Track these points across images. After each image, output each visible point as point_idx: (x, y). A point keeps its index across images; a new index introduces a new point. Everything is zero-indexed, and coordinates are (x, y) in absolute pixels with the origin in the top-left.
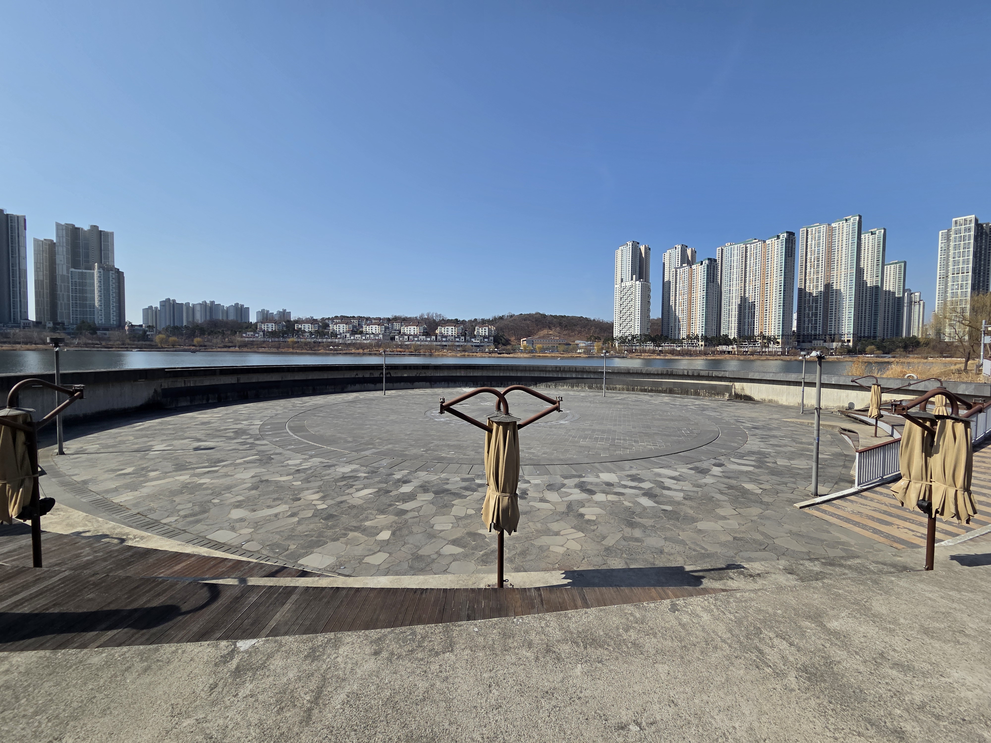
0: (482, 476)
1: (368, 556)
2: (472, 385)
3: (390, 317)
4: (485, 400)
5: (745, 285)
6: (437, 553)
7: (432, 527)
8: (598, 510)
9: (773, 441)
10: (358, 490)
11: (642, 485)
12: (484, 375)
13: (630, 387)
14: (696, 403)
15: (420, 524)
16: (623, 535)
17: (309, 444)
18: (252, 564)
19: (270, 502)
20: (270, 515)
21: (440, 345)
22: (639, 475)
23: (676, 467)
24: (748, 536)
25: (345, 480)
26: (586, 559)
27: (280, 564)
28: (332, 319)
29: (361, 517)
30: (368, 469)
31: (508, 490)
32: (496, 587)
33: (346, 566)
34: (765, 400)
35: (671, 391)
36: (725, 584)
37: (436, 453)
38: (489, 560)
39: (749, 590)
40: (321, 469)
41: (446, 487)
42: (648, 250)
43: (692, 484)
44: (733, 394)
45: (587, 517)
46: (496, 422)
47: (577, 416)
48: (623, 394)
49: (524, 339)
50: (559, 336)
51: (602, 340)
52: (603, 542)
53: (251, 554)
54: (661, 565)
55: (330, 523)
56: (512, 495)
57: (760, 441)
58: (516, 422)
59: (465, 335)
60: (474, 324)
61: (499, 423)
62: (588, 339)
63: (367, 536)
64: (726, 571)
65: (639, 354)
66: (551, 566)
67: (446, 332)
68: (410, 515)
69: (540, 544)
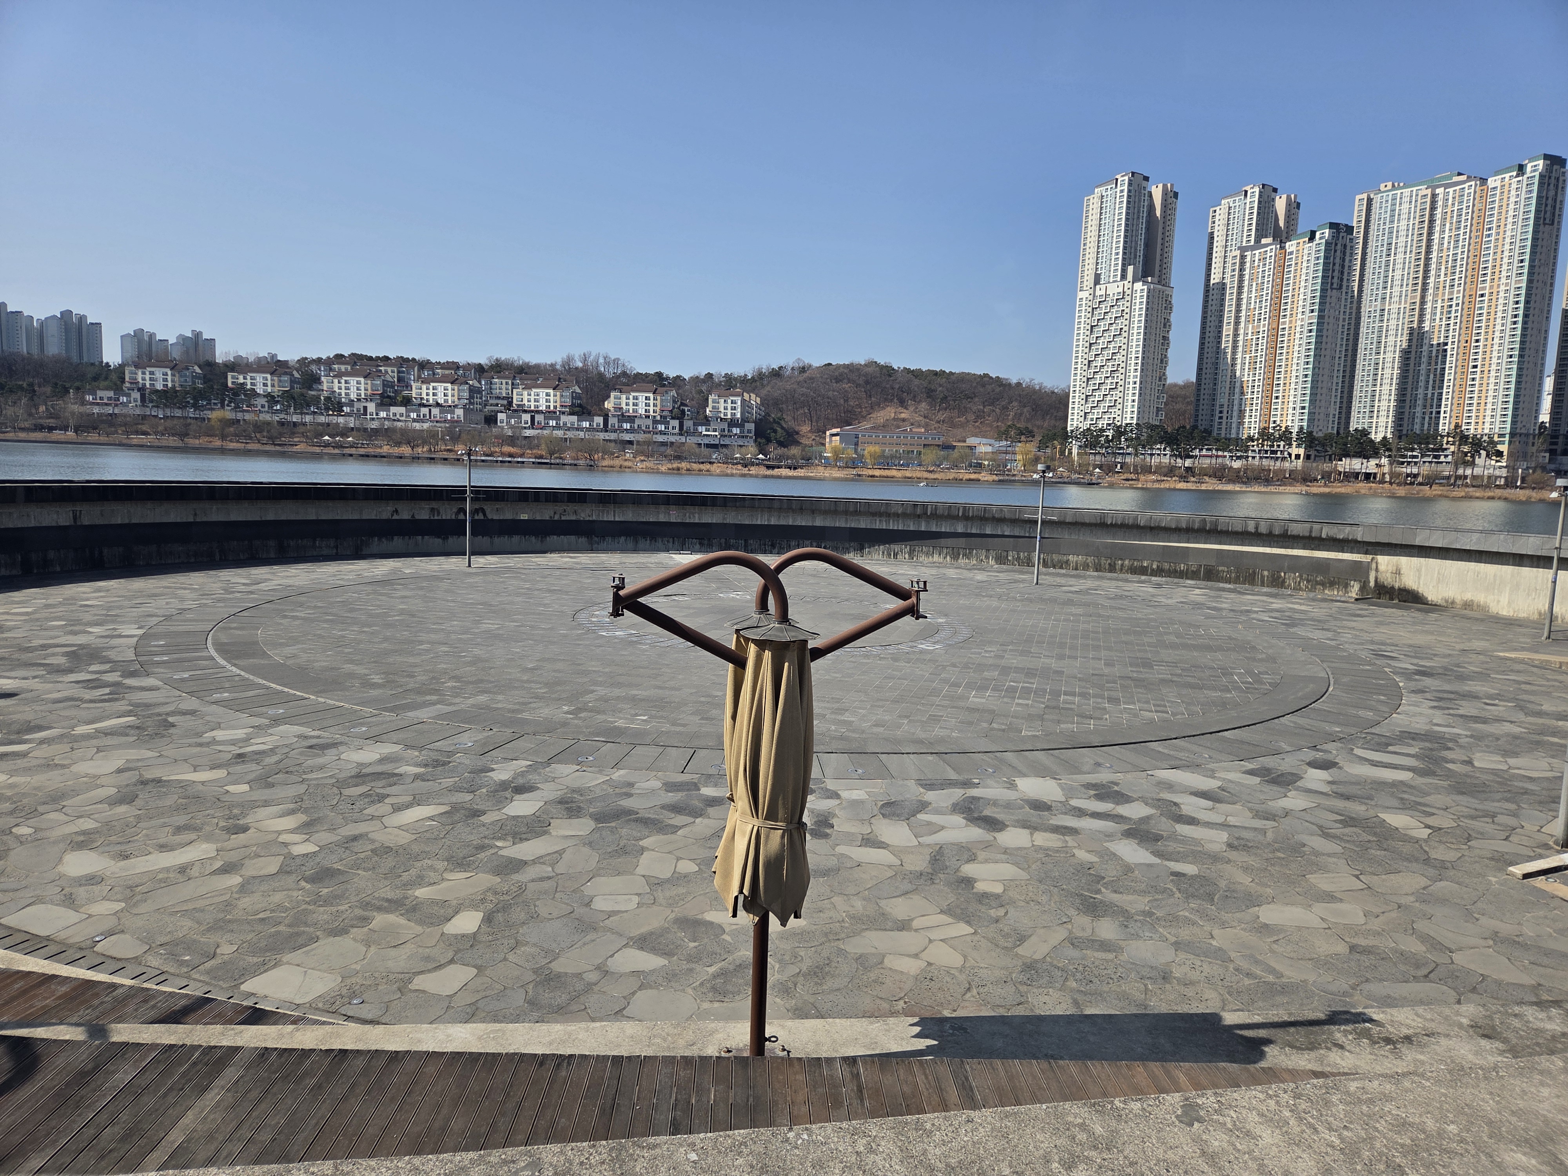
0: (717, 778)
1: (422, 972)
2: (698, 546)
3: (483, 361)
4: (726, 584)
5: (1423, 297)
6: (598, 968)
7: (588, 905)
8: (1008, 870)
9: (1468, 708)
10: (398, 809)
11: (1124, 810)
12: (728, 521)
13: (1105, 562)
14: (1275, 606)
15: (558, 895)
16: (1071, 932)
17: (268, 688)
18: (120, 991)
19: (164, 835)
20: (167, 870)
21: (615, 441)
22: (1117, 784)
23: (1211, 766)
24: (1385, 944)
25: (364, 783)
26: (974, 991)
27: (195, 990)
28: (329, 363)
29: (405, 876)
30: (423, 756)
31: (781, 814)
32: (746, 1054)
33: (365, 997)
34: (1453, 602)
35: (1209, 575)
36: (1321, 1060)
37: (601, 717)
38: (729, 987)
39: (1382, 1075)
40: (301, 754)
41: (627, 803)
42: (1171, 196)
43: (1250, 810)
44: (1372, 584)
45: (980, 887)
46: (755, 641)
47: (965, 632)
48: (1084, 577)
49: (835, 431)
50: (926, 426)
51: (1038, 438)
52: (1020, 950)
53: (119, 965)
54: (1164, 1009)
55: (325, 891)
56: (791, 827)
57: (1435, 707)
58: (807, 641)
59: (680, 416)
60: (704, 388)
61: (762, 645)
62: (1002, 435)
63: (421, 922)
64: (1327, 1027)
65: (1133, 476)
66: (885, 1005)
67: (631, 408)
68: (531, 872)
69: (859, 951)
